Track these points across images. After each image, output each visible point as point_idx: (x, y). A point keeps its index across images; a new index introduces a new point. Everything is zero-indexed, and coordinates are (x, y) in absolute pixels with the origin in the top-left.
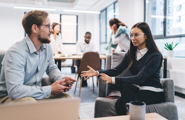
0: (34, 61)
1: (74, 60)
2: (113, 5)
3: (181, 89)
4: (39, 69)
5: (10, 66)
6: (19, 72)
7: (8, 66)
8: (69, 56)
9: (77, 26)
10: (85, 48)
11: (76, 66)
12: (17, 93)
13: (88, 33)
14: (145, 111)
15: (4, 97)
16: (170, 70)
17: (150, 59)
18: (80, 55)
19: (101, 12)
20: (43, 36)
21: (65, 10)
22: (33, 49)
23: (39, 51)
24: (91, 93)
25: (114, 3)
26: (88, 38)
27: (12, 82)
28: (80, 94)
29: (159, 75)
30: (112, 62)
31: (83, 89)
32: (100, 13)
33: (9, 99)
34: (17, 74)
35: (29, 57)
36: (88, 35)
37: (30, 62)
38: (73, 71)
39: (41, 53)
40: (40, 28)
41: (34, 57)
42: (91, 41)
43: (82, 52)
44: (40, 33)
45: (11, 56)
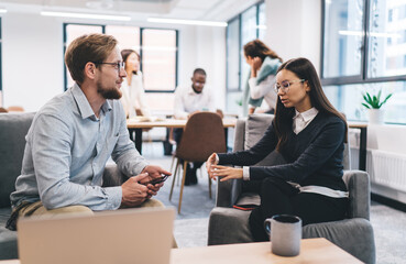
0: (89, 133)
1: (169, 129)
2: (255, 9)
3: (395, 191)
4: (98, 149)
5: (43, 145)
6: (61, 157)
7: (40, 144)
8: (158, 120)
9: (177, 53)
10: (194, 103)
11: (173, 142)
12: (59, 196)
13: (198, 71)
14: (300, 235)
15: (30, 204)
16: (374, 152)
17: (321, 132)
18: (181, 119)
19: (230, 22)
20: (106, 85)
21: (150, 20)
22: (88, 111)
23: (98, 114)
24: (205, 198)
25: (258, 5)
26: (198, 81)
27: (48, 176)
28: (181, 199)
29: (340, 163)
30: (247, 135)
31: (189, 190)
32: (226, 25)
33: (43, 209)
34: (57, 160)
35: (80, 126)
36: (198, 75)
37: (81, 136)
38: (168, 152)
39: (103, 118)
40: (100, 70)
41: (88, 126)
42: (206, 88)
43: (186, 111)
44: (100, 79)
45: (46, 124)
